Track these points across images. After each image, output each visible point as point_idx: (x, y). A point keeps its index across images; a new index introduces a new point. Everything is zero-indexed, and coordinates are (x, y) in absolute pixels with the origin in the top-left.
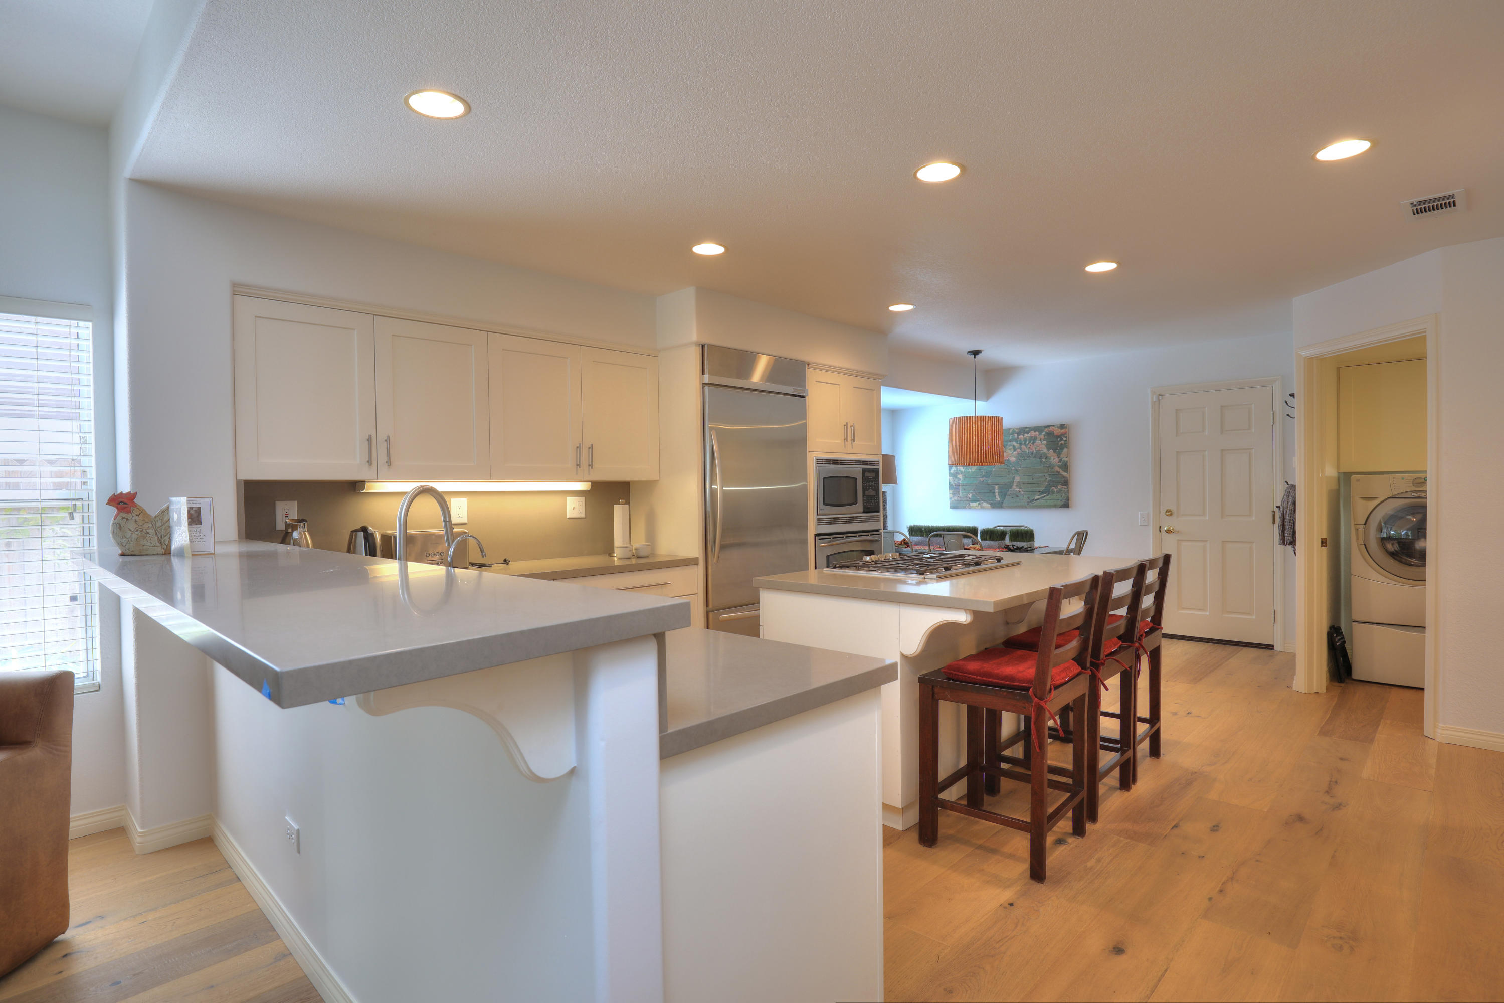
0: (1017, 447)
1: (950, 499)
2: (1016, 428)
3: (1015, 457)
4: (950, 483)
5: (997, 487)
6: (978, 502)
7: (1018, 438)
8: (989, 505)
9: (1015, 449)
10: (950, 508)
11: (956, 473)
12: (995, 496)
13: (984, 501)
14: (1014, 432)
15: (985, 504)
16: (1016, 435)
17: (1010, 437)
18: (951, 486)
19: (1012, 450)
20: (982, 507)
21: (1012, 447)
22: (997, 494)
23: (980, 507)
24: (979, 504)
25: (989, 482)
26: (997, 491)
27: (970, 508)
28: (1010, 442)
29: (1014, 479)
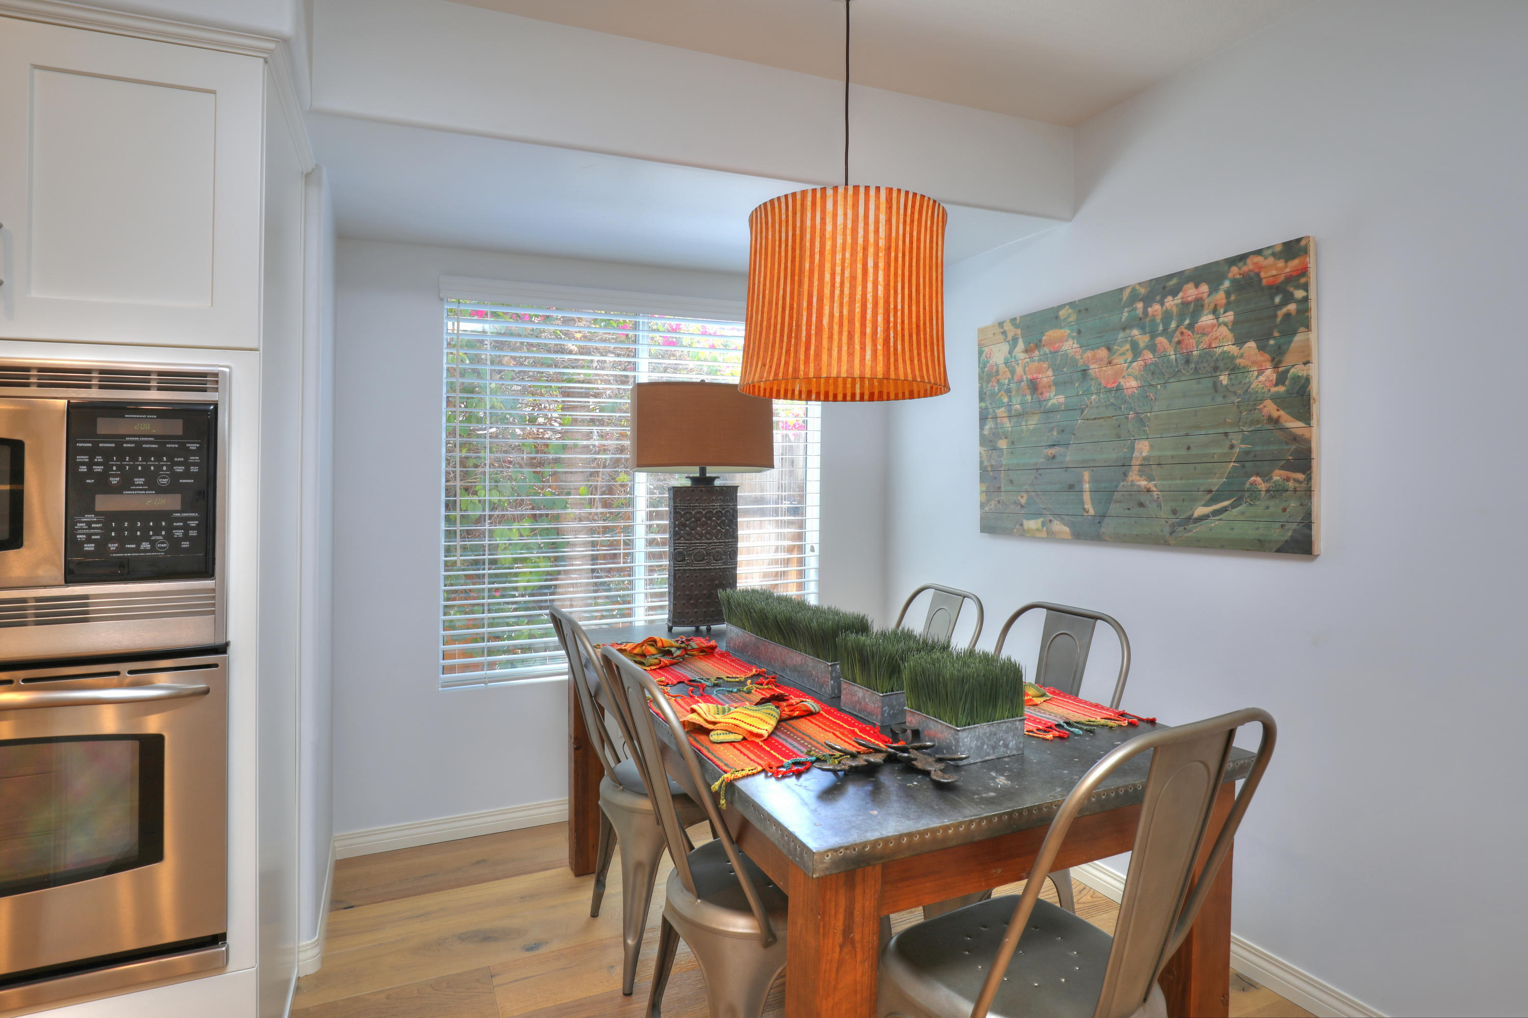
0: (1142, 345)
1: (982, 505)
2: (1140, 284)
3: (1136, 379)
4: (981, 462)
5: (1086, 475)
6: (1040, 521)
7: (1145, 313)
8: (1067, 529)
9: (1136, 351)
10: (981, 532)
12: (1083, 503)
13: (1058, 515)
14: (1135, 296)
15: (1058, 526)
16: (1140, 305)
17: (1125, 315)
19: (1129, 357)
20: (1052, 537)
21: (1128, 346)
23: (1044, 535)
24: (1043, 524)
25: (1068, 458)
27: (1024, 535)
29: (1132, 449)
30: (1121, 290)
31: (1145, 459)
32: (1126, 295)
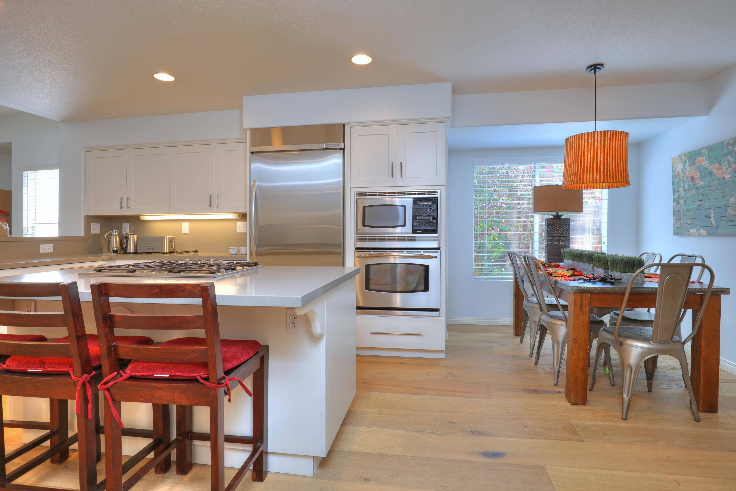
0: (732, 162)
1: (674, 225)
2: (730, 139)
3: (729, 174)
4: (674, 209)
5: (712, 211)
6: (696, 229)
7: (733, 150)
8: (705, 232)
9: (729, 164)
10: (674, 235)
11: (678, 198)
12: (711, 222)
13: (702, 227)
14: (729, 144)
15: (702, 231)
16: (731, 147)
17: (725, 151)
18: (674, 211)
19: (727, 166)
20: (700, 235)
21: (726, 162)
22: (712, 219)
23: (697, 235)
24: (697, 231)
25: (705, 205)
26: (712, 215)
27: (690, 235)
28: (725, 156)
29: (729, 200)
30: (724, 142)
31: (733, 204)
32: (726, 142)
